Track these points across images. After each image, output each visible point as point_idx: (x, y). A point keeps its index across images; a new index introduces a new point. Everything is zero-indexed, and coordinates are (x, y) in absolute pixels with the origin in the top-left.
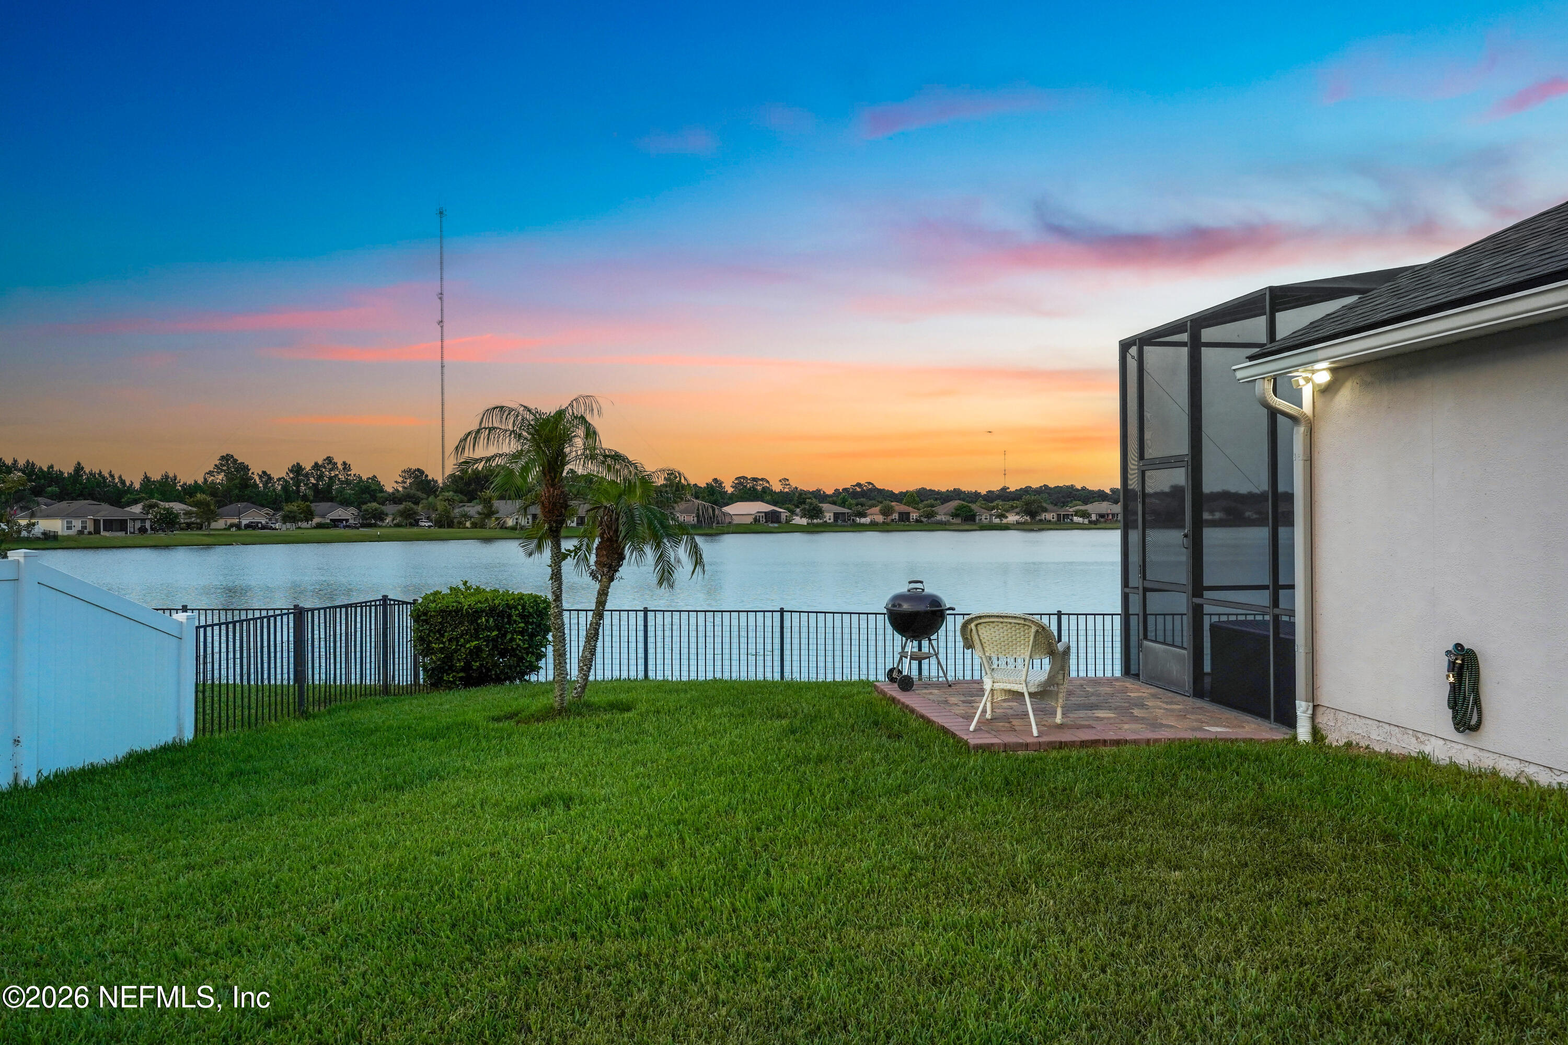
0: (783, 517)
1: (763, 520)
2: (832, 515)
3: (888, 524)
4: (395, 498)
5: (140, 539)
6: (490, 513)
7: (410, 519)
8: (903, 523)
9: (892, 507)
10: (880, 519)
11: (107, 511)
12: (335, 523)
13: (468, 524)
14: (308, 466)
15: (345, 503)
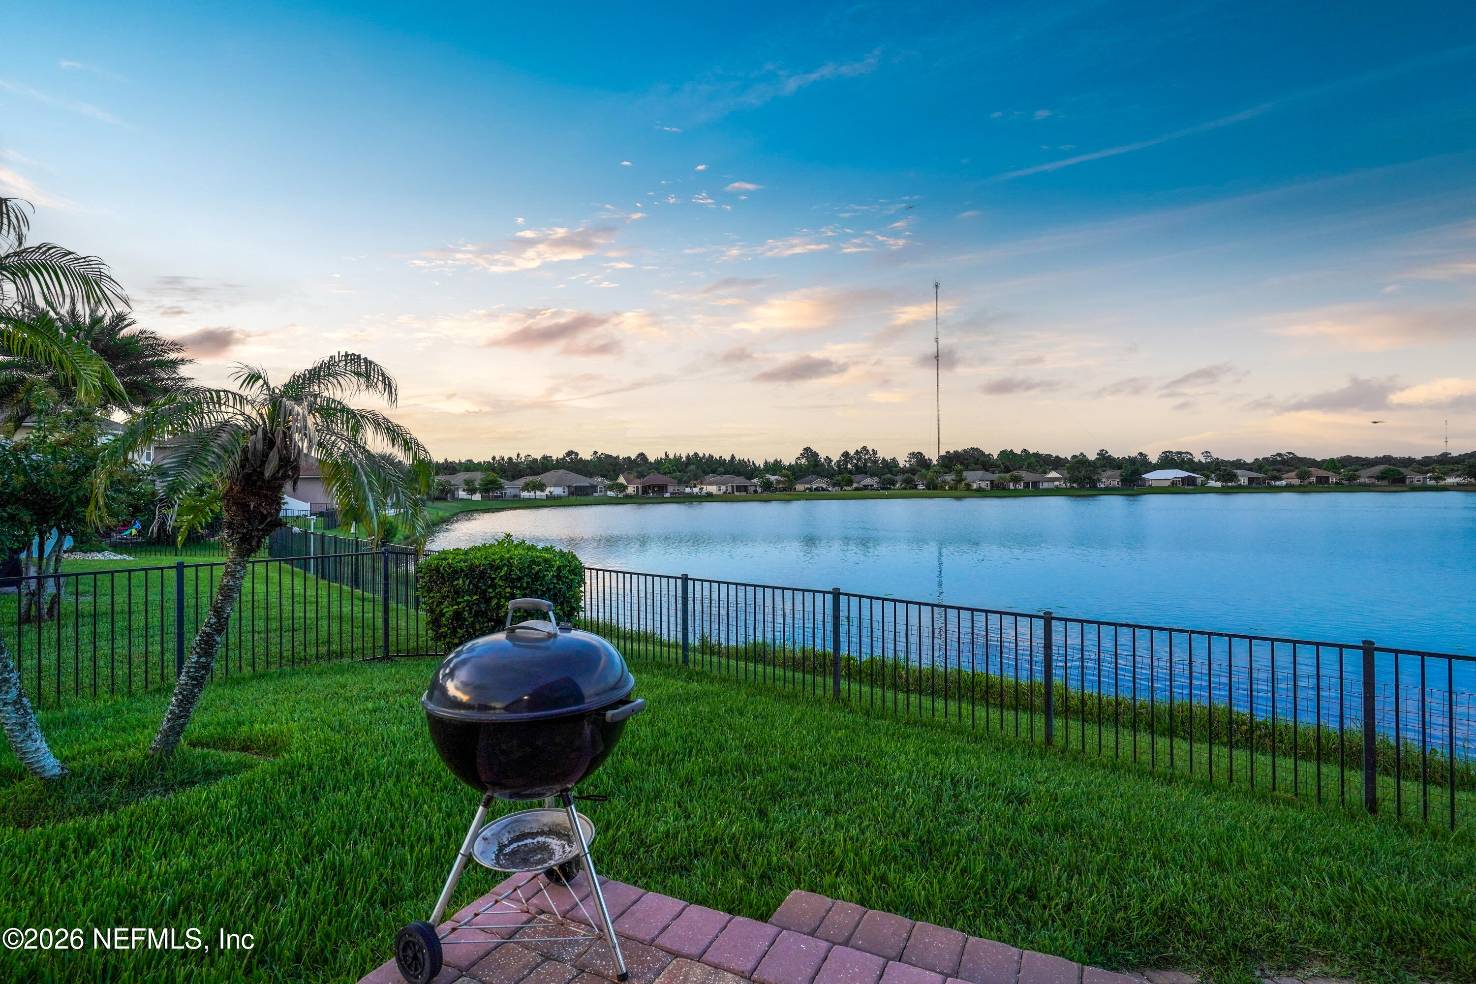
0: (1199, 481)
1: (1179, 484)
2: (1246, 480)
3: (1305, 486)
4: (903, 471)
5: (755, 496)
6: (960, 480)
7: (910, 485)
8: (1323, 485)
9: (1309, 472)
10: (1296, 482)
11: (740, 481)
12: (866, 487)
13: (947, 488)
14: (852, 452)
15: (872, 475)
